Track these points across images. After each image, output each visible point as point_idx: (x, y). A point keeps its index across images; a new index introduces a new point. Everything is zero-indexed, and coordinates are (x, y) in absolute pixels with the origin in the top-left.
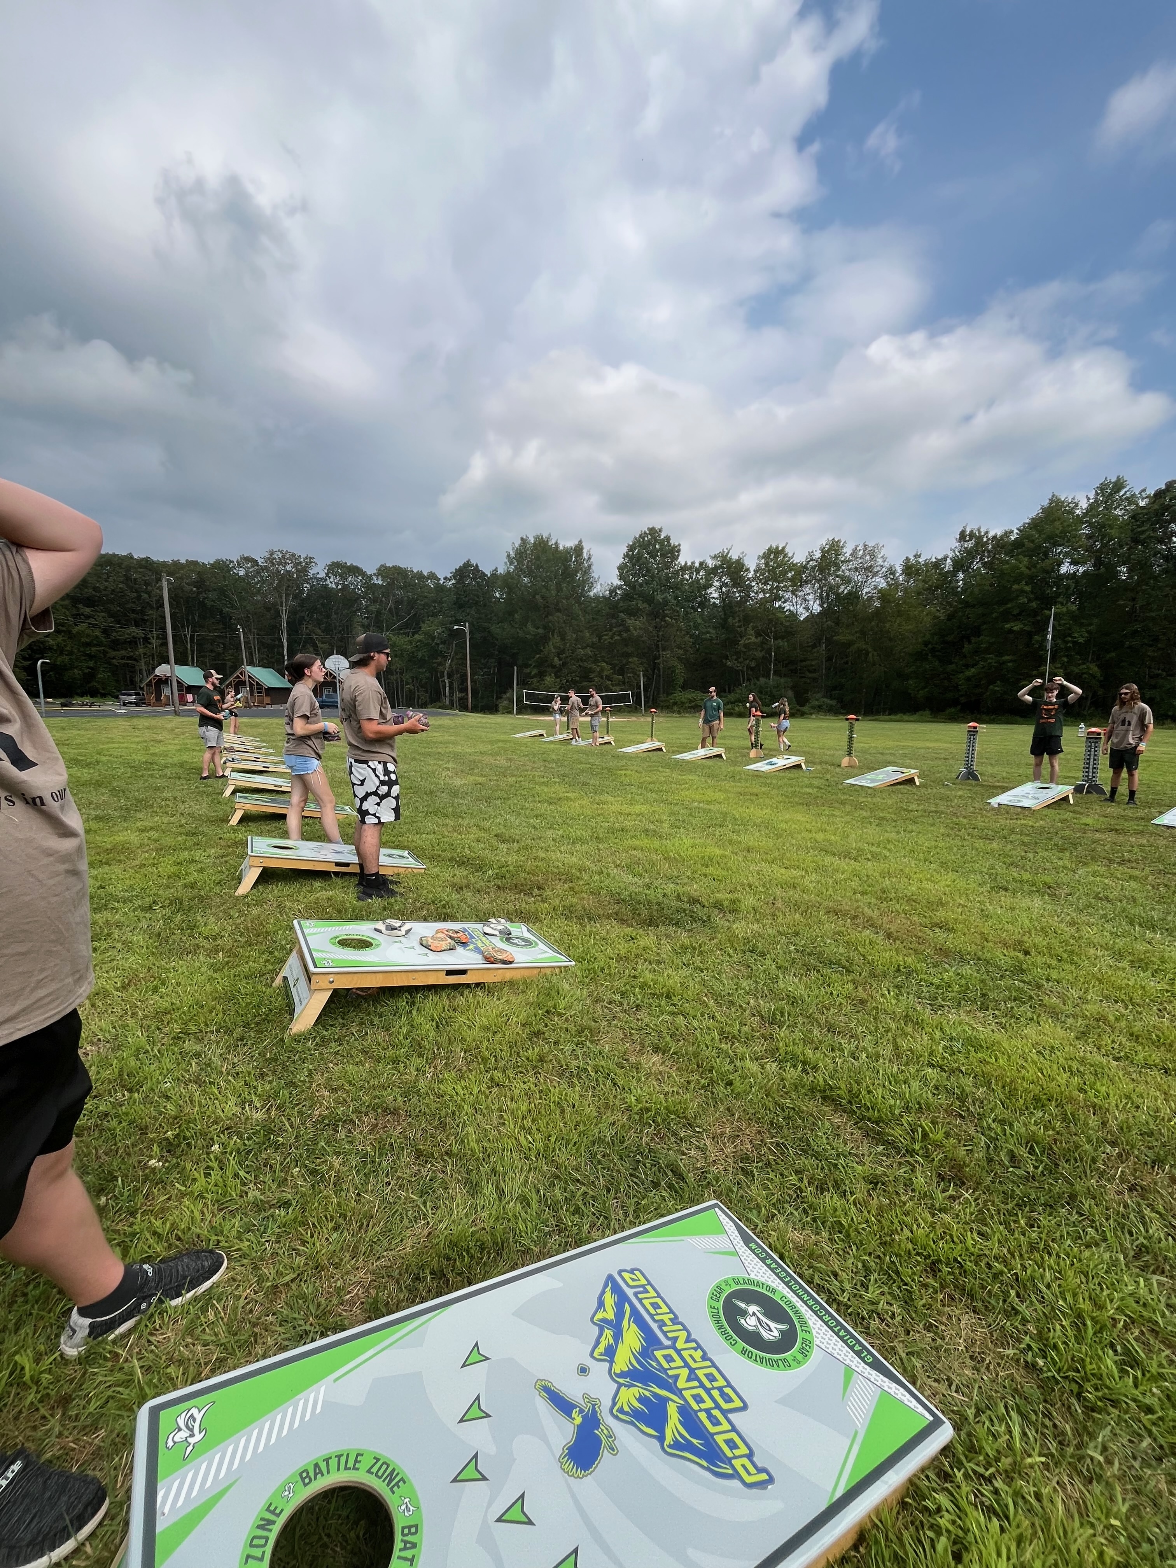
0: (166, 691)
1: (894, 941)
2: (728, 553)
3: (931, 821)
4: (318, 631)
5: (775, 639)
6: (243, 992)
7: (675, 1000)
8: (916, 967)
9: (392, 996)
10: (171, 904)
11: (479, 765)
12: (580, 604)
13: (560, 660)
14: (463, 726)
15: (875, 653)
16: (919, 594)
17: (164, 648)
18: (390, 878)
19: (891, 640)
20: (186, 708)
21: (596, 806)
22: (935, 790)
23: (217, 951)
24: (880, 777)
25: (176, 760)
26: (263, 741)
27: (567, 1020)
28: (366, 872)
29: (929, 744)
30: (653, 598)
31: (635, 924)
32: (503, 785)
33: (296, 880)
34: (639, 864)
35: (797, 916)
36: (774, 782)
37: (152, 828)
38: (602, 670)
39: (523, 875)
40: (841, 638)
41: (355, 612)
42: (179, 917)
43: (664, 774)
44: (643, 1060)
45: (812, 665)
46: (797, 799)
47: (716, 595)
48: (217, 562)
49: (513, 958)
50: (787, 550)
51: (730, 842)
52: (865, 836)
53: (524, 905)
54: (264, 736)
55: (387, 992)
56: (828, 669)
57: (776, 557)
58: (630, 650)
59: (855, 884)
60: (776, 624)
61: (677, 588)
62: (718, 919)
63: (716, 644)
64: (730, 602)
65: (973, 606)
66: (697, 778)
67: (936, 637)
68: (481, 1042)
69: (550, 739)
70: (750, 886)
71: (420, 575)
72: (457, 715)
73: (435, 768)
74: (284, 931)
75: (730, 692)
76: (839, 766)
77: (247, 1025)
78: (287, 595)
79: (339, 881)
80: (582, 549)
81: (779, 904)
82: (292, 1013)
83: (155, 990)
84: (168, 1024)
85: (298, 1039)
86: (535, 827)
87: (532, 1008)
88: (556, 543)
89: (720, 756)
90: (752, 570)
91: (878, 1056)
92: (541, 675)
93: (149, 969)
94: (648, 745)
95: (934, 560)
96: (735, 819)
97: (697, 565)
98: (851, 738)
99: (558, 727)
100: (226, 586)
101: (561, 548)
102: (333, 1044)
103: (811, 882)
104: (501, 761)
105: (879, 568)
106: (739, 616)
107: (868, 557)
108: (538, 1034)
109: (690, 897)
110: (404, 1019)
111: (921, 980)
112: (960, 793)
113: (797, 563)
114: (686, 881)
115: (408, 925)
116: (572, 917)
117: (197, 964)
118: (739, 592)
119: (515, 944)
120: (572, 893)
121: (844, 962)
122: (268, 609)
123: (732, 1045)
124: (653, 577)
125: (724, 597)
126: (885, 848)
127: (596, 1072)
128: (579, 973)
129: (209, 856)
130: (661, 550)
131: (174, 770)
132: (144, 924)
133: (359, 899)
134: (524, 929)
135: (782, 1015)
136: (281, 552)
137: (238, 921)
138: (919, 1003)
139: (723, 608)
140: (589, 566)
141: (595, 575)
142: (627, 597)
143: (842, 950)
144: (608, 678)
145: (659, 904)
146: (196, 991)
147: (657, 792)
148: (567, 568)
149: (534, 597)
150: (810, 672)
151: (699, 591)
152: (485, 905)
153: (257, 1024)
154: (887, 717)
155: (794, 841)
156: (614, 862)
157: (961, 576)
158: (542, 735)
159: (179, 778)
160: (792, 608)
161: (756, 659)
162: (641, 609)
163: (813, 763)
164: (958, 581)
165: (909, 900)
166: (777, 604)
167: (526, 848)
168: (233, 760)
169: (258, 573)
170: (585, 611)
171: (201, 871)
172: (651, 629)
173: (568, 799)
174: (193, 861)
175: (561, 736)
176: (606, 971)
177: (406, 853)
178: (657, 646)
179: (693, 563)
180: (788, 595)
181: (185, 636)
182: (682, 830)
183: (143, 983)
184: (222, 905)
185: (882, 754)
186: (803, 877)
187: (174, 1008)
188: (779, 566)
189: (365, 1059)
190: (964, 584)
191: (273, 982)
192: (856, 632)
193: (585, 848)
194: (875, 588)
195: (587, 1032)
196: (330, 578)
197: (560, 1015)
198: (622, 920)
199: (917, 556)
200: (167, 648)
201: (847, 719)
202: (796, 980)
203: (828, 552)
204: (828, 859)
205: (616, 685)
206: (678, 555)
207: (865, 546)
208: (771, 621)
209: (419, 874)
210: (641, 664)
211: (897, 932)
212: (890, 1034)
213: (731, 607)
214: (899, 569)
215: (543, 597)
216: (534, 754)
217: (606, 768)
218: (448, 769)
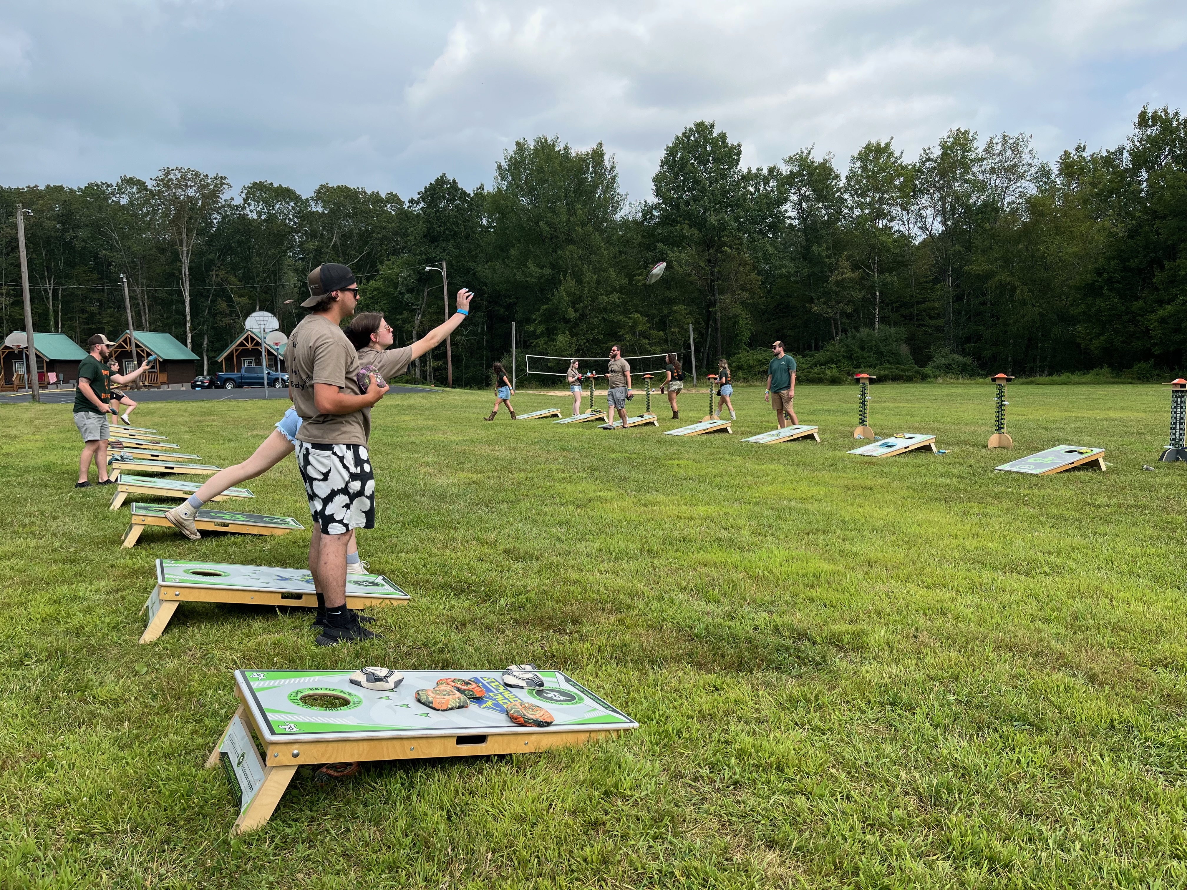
0: (19, 369)
1: (1101, 685)
2: (809, 154)
3: (1129, 518)
4: (233, 279)
5: (881, 272)
6: (164, 776)
7: (790, 772)
8: (1137, 721)
9: (380, 775)
10: (49, 657)
11: (472, 458)
12: (602, 231)
13: (576, 311)
14: (443, 407)
15: (1026, 289)
16: (1086, 202)
17: (16, 309)
18: (360, 614)
19: (1047, 268)
20: (47, 391)
21: (642, 508)
22: (1130, 477)
23: (121, 722)
24: (1049, 460)
25: (39, 461)
26: (161, 433)
27: (636, 803)
28: (328, 605)
29: (1112, 414)
30: (705, 220)
31: (717, 669)
32: (508, 484)
33: (226, 620)
34: (713, 586)
35: (953, 654)
36: (895, 470)
37: (13, 555)
38: (636, 323)
39: (549, 604)
40: (974, 268)
41: (285, 252)
42: (62, 677)
43: (733, 463)
44: (754, 857)
45: (934, 308)
46: (930, 493)
47: (793, 214)
48: (90, 187)
49: (551, 717)
50: (892, 147)
51: (842, 553)
52: (1036, 542)
53: (555, 645)
54: (162, 426)
55: (373, 770)
56: (957, 313)
57: (877, 158)
58: (673, 294)
59: (1032, 607)
60: (881, 251)
61: (738, 206)
62: (839, 661)
63: (796, 282)
64: (814, 222)
65: (1164, 217)
66: (782, 467)
67: (1113, 263)
68: (514, 837)
69: (568, 420)
70: (879, 613)
71: (376, 198)
72: (432, 391)
73: (409, 462)
74: (216, 690)
75: (817, 349)
76: (985, 446)
77: (172, 822)
78: (189, 231)
79: (286, 619)
80: (602, 155)
81: (925, 637)
82: (237, 803)
83: (40, 774)
84: (62, 821)
85: (248, 839)
86: (559, 539)
87: (584, 788)
88: (566, 148)
89: (811, 437)
90: (843, 177)
91: (1097, 847)
92: (550, 333)
93: (29, 746)
94: (706, 425)
95: (1104, 154)
96: (844, 522)
97: (765, 172)
98: (1000, 407)
99: (578, 403)
100: (103, 219)
101: (573, 154)
102: (300, 847)
103: (967, 606)
104: (502, 452)
105: (1025, 168)
106: (827, 242)
107: (1009, 153)
108: (596, 825)
109: (793, 630)
110: (400, 807)
111: (1146, 739)
112: (1167, 480)
113: (906, 166)
114: (784, 608)
115: (397, 675)
116: (627, 662)
117: (95, 739)
118: (827, 208)
119: (551, 699)
120: (622, 627)
121: (1031, 717)
122: (162, 251)
123: (881, 836)
124: (703, 191)
125: (803, 217)
126: (1069, 558)
127: (688, 877)
128: (646, 739)
129: (97, 591)
130: (713, 152)
131: (39, 475)
132: (15, 684)
133: (319, 643)
134: (561, 678)
135: (950, 792)
136: (180, 170)
137: (148, 678)
138: (1148, 771)
139: (805, 231)
140: (613, 179)
141: (622, 191)
142: (667, 220)
143: (1025, 700)
144: (644, 335)
145: (750, 640)
146: (98, 775)
147: (728, 488)
148: (581, 182)
149: (537, 223)
150: (931, 317)
151: (768, 208)
152: (499, 646)
153: (188, 820)
154: (1047, 379)
155: (934, 551)
156: (678, 584)
157: (1144, 175)
158: (555, 416)
159: (46, 486)
160: (902, 229)
161: (853, 302)
162: (686, 237)
163: (948, 444)
164: (1140, 183)
165: (1115, 629)
166: (881, 224)
167: (550, 566)
168: (122, 459)
169: (147, 202)
170: (608, 242)
171: (89, 610)
172: (702, 264)
173: (601, 499)
174: (75, 598)
175: (583, 416)
176: (685, 734)
177: (379, 579)
178: (711, 288)
179: (760, 169)
180: (895, 211)
181: (46, 291)
182: (769, 538)
183: (23, 764)
184: (123, 656)
185: (1046, 428)
186: (953, 599)
187: (68, 800)
188: (882, 170)
189: (348, 866)
190: (1149, 186)
191: (205, 761)
192: (996, 259)
193: (633, 566)
194: (1021, 196)
195: (667, 821)
196: (249, 205)
197: (624, 797)
198: (698, 663)
199: (1080, 149)
200: (23, 309)
201: (994, 380)
202: (964, 743)
203: (951, 148)
204: (987, 575)
205: (655, 344)
206: (739, 160)
207: (1005, 137)
208: (872, 247)
209: (400, 607)
210: (690, 313)
211: (1104, 673)
212: (1112, 815)
213: (816, 230)
214: (1055, 168)
215: (548, 224)
216: (548, 441)
217: (651, 457)
218: (427, 464)
